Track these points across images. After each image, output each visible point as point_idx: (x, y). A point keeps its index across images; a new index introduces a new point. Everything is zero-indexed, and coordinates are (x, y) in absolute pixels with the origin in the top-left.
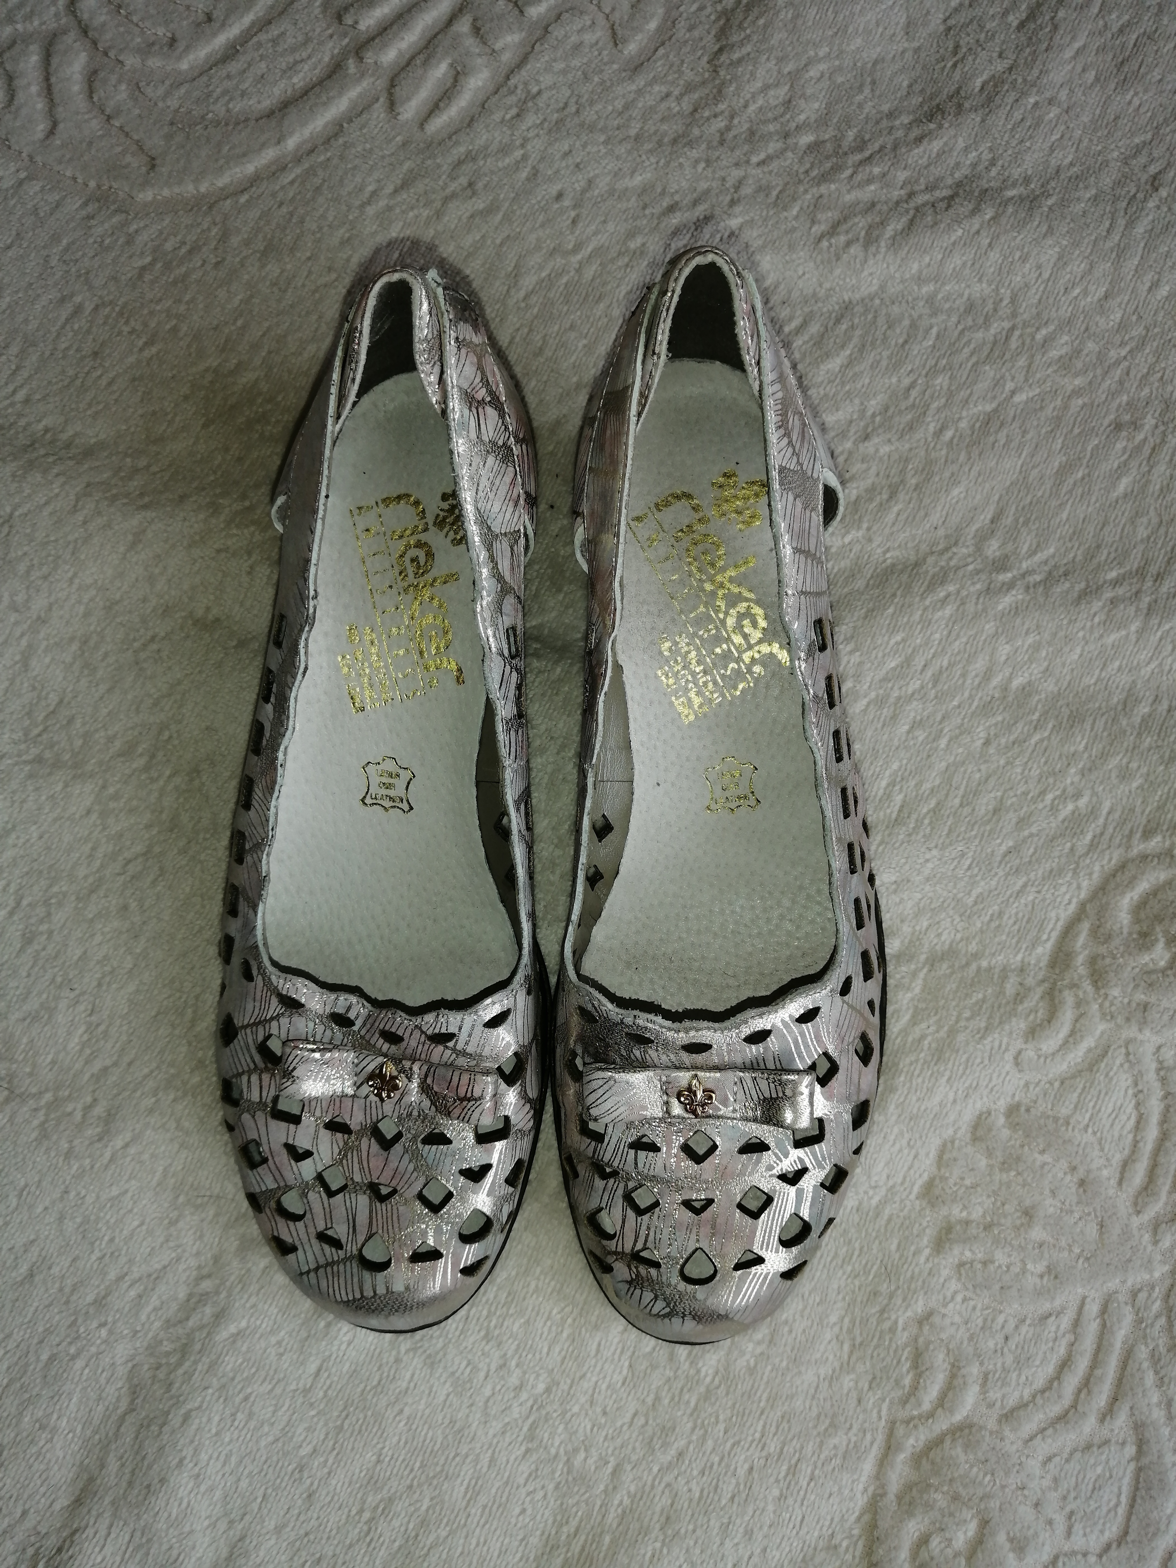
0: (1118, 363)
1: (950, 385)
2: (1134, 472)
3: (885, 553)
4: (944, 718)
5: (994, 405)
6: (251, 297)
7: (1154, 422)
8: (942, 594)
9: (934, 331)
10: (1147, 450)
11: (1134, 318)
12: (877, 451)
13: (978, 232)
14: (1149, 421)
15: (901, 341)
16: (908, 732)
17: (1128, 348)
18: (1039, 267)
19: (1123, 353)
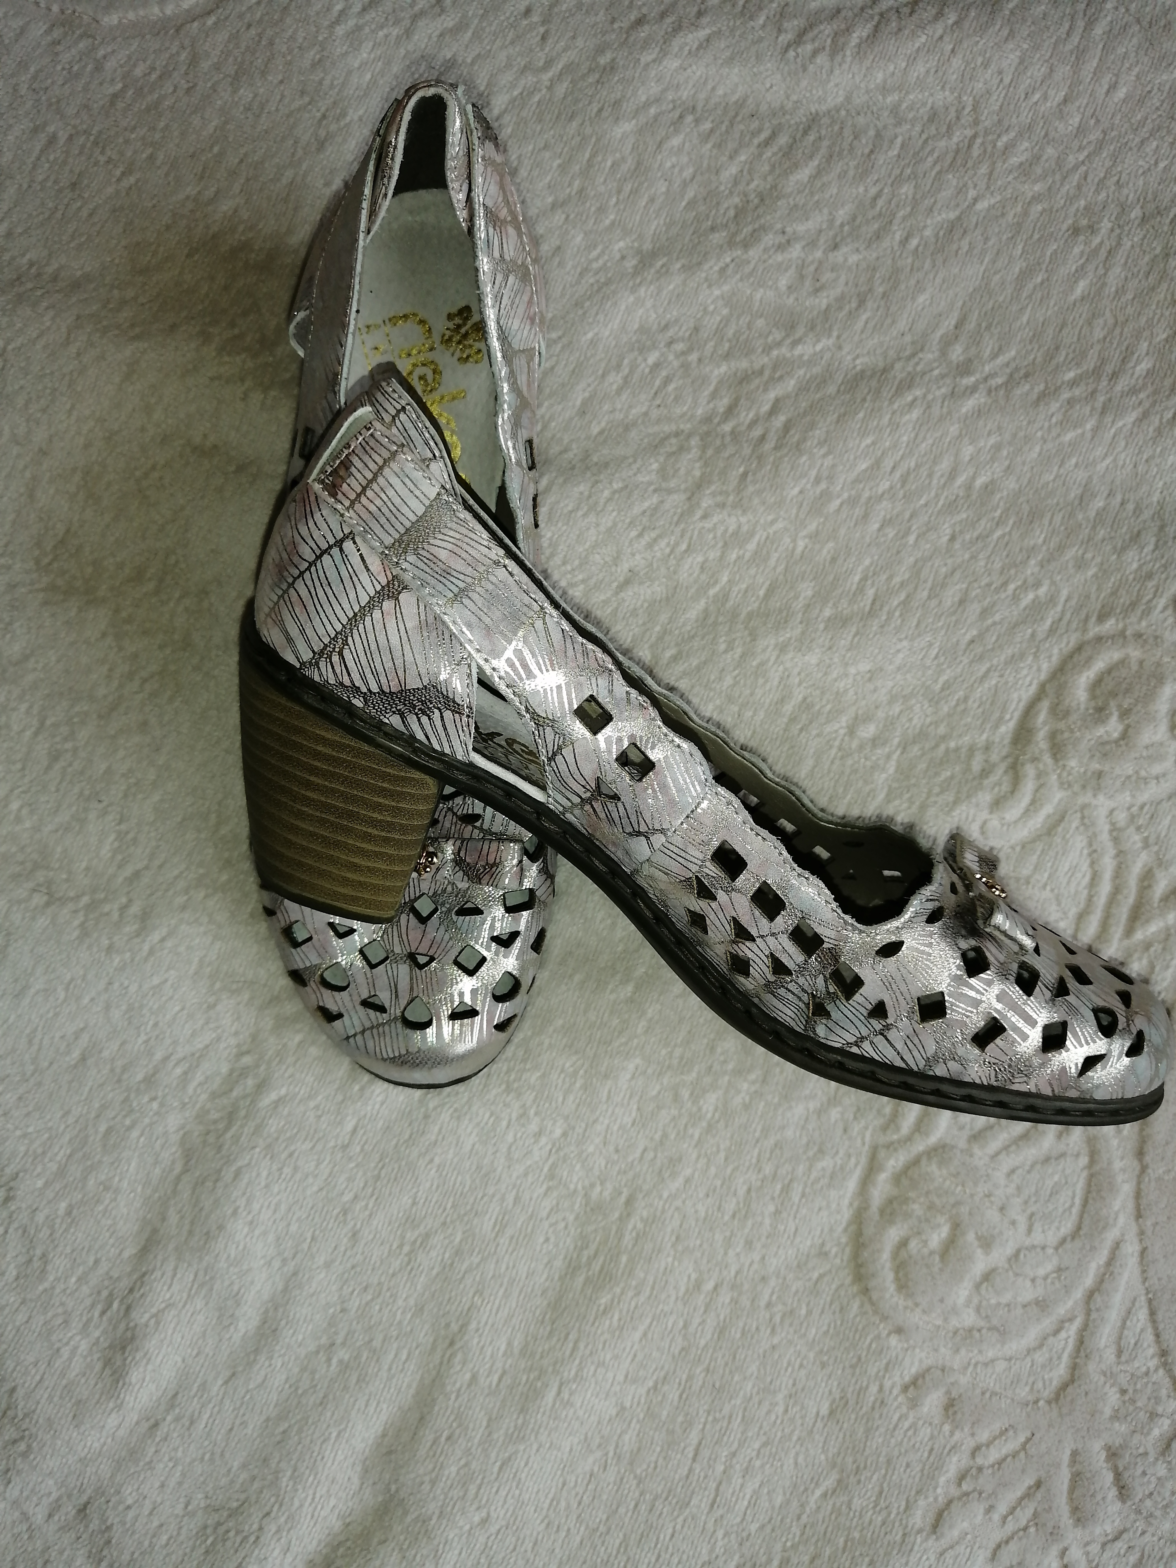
0: (1076, 167)
1: (915, 194)
2: (1091, 275)
3: (854, 360)
4: (911, 516)
5: (957, 213)
6: (226, 123)
7: (1110, 225)
8: (910, 398)
9: (899, 140)
10: (1103, 253)
11: (1092, 122)
12: (846, 260)
13: (941, 38)
14: (1106, 225)
15: (867, 151)
16: (879, 530)
17: (1086, 153)
18: (1000, 73)
19: (1081, 158)
